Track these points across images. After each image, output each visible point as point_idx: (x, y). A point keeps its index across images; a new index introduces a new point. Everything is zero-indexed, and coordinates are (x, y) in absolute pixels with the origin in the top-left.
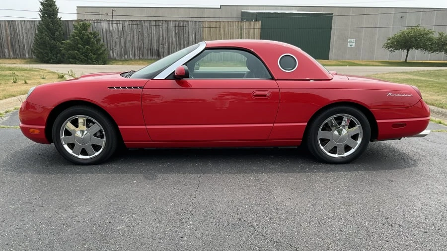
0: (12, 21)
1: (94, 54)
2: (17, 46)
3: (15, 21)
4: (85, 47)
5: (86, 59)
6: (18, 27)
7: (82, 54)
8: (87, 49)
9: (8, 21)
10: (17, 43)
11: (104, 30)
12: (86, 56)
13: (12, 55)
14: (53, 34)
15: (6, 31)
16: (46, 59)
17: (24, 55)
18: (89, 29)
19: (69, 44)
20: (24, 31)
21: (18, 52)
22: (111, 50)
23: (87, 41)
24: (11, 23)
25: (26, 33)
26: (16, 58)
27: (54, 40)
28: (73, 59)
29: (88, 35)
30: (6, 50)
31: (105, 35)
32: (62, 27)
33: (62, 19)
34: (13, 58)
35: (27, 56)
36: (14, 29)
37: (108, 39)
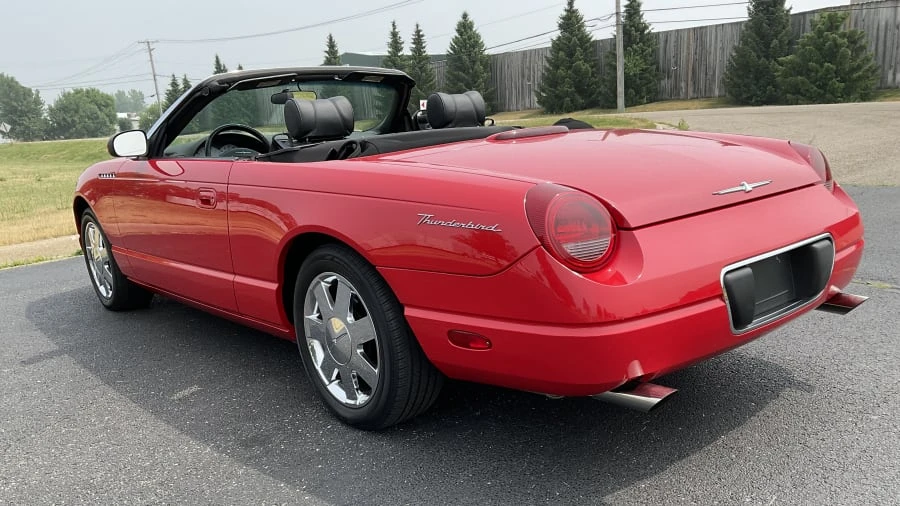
0: (701, 28)
1: (843, 80)
2: (702, 75)
3: (706, 27)
4: (822, 66)
5: (822, 92)
6: (710, 39)
7: (814, 83)
8: (828, 70)
9: (694, 29)
10: (703, 68)
11: (883, 23)
12: (823, 87)
13: (691, 94)
14: (767, 45)
15: (688, 48)
16: (744, 96)
17: (711, 90)
18: (842, 27)
19: (791, 62)
20: (719, 45)
21: (702, 86)
22: (891, 67)
23: (832, 54)
24: (699, 33)
25: (723, 49)
26: (697, 98)
27: (767, 57)
28: (793, 94)
29: (834, 40)
30: (683, 85)
31: (882, 34)
32: (789, 28)
33: (792, 12)
34: (692, 99)
35: (717, 93)
36: (703, 44)
37: (889, 44)
